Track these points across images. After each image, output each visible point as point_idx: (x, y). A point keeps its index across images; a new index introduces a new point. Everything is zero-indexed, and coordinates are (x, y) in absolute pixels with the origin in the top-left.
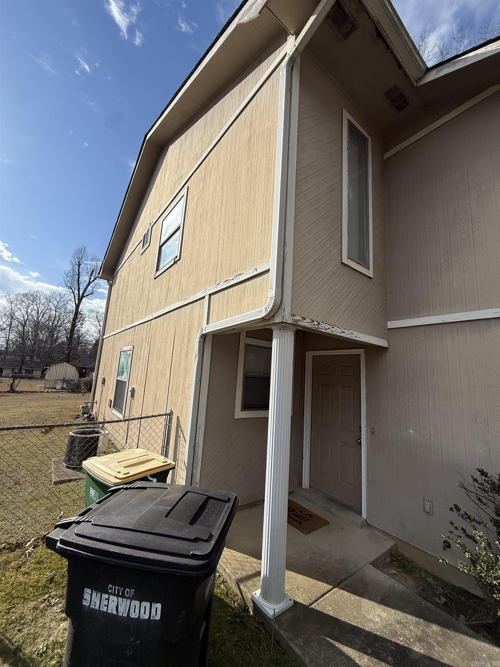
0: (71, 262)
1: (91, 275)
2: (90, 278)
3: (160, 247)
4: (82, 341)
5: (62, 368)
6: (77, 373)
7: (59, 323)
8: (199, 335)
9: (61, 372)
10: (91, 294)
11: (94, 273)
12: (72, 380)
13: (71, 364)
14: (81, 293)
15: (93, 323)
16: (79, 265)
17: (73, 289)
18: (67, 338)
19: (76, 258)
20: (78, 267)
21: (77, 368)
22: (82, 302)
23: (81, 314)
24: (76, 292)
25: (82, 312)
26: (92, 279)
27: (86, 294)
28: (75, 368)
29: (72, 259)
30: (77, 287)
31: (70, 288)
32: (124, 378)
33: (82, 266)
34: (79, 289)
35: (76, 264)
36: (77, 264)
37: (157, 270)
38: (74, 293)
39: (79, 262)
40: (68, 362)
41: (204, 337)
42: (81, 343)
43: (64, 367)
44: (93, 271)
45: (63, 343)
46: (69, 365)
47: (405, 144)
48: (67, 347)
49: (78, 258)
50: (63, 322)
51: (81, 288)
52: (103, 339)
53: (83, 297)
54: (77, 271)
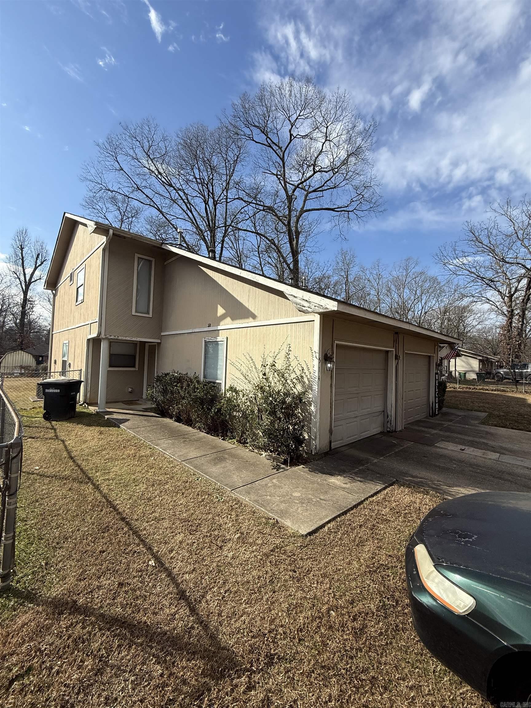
0: (12, 245)
1: (37, 259)
2: (36, 262)
3: (78, 289)
4: (34, 326)
5: (17, 356)
6: (34, 360)
7: (5, 307)
8: (86, 340)
9: (17, 359)
10: (39, 279)
11: (40, 257)
12: (30, 367)
13: (26, 352)
14: (27, 279)
15: (45, 307)
16: (22, 249)
17: (18, 274)
18: (16, 323)
19: (17, 242)
20: (21, 251)
21: (34, 356)
22: (30, 288)
23: (30, 301)
24: (22, 278)
25: (31, 299)
26: (39, 263)
27: (33, 280)
28: (32, 356)
29: (13, 242)
30: (23, 273)
31: (15, 273)
32: (65, 359)
33: (25, 250)
34: (25, 274)
35: (18, 247)
36: (20, 247)
37: (77, 301)
38: (19, 279)
39: (21, 246)
40: (22, 349)
41: (89, 340)
42: (34, 329)
43: (20, 354)
44: (38, 255)
45: (11, 329)
46: (25, 353)
47: (170, 261)
48: (19, 336)
49: (19, 240)
50: (8, 306)
51: (26, 273)
52: (53, 334)
53: (30, 283)
54: (20, 255)
